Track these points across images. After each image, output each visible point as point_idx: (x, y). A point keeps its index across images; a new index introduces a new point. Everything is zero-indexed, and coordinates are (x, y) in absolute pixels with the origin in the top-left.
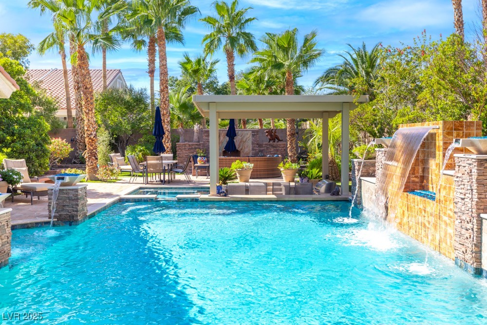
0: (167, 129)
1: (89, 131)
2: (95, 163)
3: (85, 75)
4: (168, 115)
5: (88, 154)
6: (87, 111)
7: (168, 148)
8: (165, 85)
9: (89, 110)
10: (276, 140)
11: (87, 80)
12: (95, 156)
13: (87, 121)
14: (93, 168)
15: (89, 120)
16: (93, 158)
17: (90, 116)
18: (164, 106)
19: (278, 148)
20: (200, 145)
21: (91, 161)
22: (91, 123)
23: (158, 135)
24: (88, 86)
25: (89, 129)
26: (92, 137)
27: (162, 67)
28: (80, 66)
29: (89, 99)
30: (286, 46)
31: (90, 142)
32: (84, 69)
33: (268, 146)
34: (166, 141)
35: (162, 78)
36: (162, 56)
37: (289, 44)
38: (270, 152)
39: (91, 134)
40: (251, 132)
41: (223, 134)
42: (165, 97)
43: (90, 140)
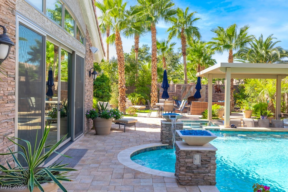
0: (156, 84)
1: (121, 84)
2: (124, 104)
3: (121, 50)
4: (156, 75)
5: (120, 98)
6: (121, 72)
7: (156, 95)
8: (155, 57)
9: (122, 71)
10: (219, 92)
11: (121, 53)
12: (124, 100)
13: (121, 78)
14: (123, 107)
15: (121, 77)
16: (124, 101)
17: (122, 75)
18: (155, 69)
19: (221, 97)
20: (174, 93)
21: (122, 103)
22: (123, 80)
23: (165, 87)
24: (122, 57)
25: (121, 83)
26: (123, 88)
27: (154, 46)
28: (117, 44)
29: (122, 65)
30: (231, 34)
31: (122, 91)
32: (120, 46)
33: (216, 95)
34: (155, 91)
35: (154, 53)
36: (154, 39)
37: (233, 33)
38: (217, 99)
39: (123, 86)
40: (205, 86)
41: (188, 87)
42: (155, 64)
43: (122, 90)
